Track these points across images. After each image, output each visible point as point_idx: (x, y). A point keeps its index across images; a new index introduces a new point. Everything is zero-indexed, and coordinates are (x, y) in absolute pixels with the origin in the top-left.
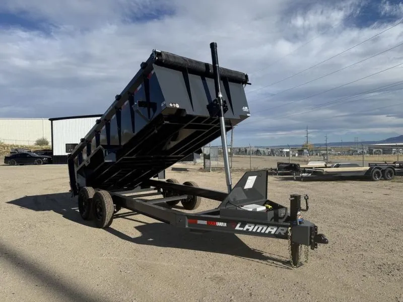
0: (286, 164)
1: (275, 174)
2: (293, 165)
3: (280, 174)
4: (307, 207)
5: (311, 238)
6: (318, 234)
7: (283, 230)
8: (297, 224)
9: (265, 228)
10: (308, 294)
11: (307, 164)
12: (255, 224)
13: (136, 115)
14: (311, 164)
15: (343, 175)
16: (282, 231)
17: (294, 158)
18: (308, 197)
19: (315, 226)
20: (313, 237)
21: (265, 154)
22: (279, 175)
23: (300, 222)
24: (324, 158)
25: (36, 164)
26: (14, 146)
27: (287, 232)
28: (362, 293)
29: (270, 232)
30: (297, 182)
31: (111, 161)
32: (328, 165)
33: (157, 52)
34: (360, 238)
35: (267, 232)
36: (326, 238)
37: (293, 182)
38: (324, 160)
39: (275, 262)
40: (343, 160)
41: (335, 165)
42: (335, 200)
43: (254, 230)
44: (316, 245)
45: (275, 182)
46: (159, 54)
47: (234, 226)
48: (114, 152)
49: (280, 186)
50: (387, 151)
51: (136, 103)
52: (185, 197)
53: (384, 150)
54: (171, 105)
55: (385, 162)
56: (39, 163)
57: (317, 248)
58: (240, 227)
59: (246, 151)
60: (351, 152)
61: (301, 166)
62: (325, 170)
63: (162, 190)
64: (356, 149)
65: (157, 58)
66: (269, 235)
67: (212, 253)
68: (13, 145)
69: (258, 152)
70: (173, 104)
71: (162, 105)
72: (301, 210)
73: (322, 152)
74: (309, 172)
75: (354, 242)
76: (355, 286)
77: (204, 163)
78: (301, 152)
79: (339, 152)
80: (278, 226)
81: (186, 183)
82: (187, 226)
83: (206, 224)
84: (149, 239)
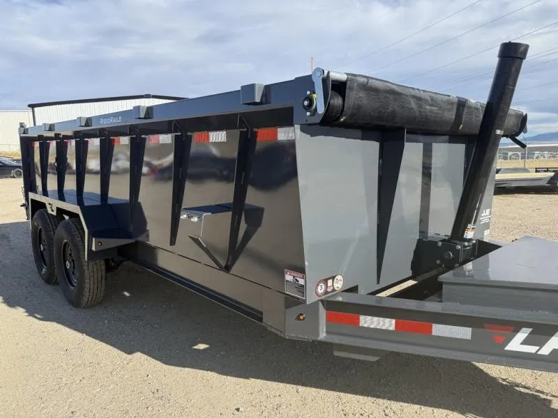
25: (14, 177)
47: (500, 339)
56: (19, 175)
82: (323, 336)
83: (392, 328)
84: (196, 344)
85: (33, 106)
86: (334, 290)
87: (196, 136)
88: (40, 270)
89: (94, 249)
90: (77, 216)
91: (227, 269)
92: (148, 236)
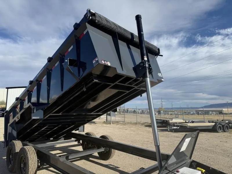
0: (160, 120)
2: (165, 121)
11: (172, 120)
13: (66, 72)
14: (174, 121)
21: (138, 113)
24: (176, 116)
30: (170, 133)
31: (38, 118)
32: (186, 121)
33: (92, 12)
37: (167, 132)
41: (191, 121)
46: (93, 15)
48: (42, 109)
50: (206, 113)
51: (66, 61)
52: (102, 150)
54: (103, 62)
55: (217, 120)
59: (128, 111)
60: (187, 113)
61: (170, 122)
62: (188, 124)
63: (81, 141)
65: (91, 18)
69: (134, 112)
70: (105, 61)
71: (94, 62)
74: (177, 126)
77: (107, 118)
78: (159, 112)
81: (102, 137)
85: (8, 88)
86: (107, 64)
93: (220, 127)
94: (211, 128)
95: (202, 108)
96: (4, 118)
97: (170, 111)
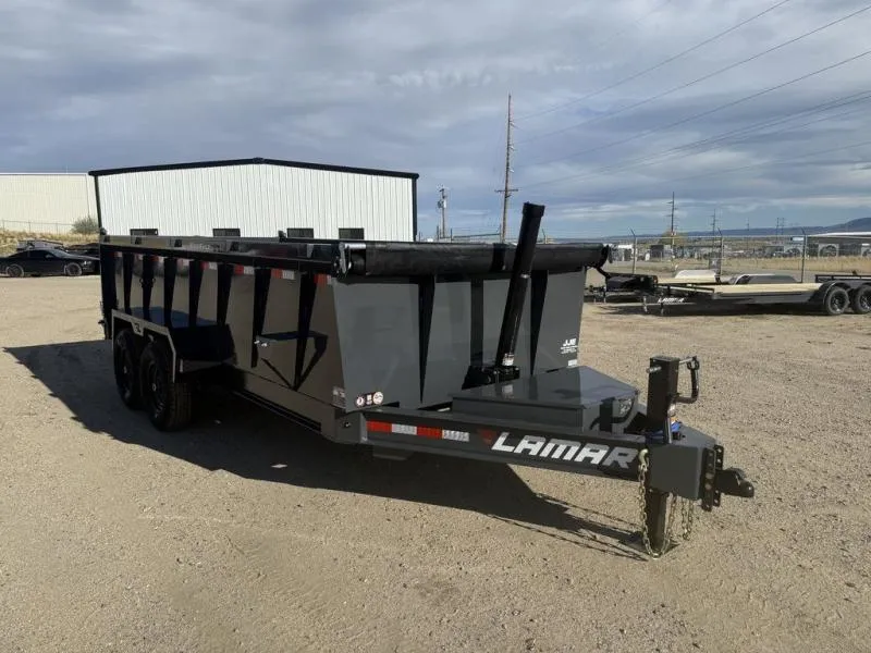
0: (625, 276)
1: (600, 300)
2: (642, 279)
3: (611, 300)
4: (695, 393)
5: (703, 480)
6: (725, 467)
7: (625, 455)
8: (666, 441)
9: (574, 449)
10: (695, 645)
11: (674, 276)
12: (548, 437)
14: (681, 277)
15: (758, 301)
16: (622, 456)
17: (641, 263)
18: (697, 363)
19: (716, 447)
20: (709, 476)
22: (607, 302)
23: (676, 436)
24: (710, 262)
25: (67, 275)
26: (27, 236)
27: (637, 461)
28: (852, 643)
29: (588, 460)
30: (650, 317)
32: (723, 279)
34: (821, 464)
35: (579, 459)
36: (748, 480)
37: (640, 316)
38: (710, 267)
39: (598, 536)
40: (752, 267)
41: (740, 277)
42: (744, 360)
43: (545, 454)
44: (718, 497)
45: (599, 317)
47: (488, 441)
49: (611, 328)
50: (849, 248)
53: (842, 247)
55: (854, 272)
56: (74, 272)
57: (718, 505)
58: (505, 444)
60: (767, 251)
61: (661, 281)
62: (718, 289)
64: (780, 244)
66: (586, 467)
67: (430, 506)
68: (24, 233)
72: (678, 399)
73: (703, 249)
74: (679, 295)
75: (807, 478)
76: (829, 619)
78: (657, 251)
79: (741, 252)
80: (612, 445)
82: (364, 439)
83: (415, 433)
84: (275, 464)
85: (95, 174)
86: (373, 404)
87: (274, 272)
88: (123, 393)
89: (181, 370)
90: (165, 338)
91: (295, 388)
92: (235, 359)
93: (840, 297)
94: (805, 300)
95: (842, 228)
96: (99, 277)
97: (707, 243)
